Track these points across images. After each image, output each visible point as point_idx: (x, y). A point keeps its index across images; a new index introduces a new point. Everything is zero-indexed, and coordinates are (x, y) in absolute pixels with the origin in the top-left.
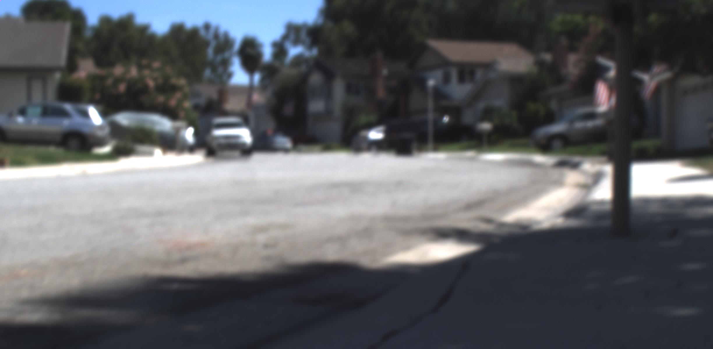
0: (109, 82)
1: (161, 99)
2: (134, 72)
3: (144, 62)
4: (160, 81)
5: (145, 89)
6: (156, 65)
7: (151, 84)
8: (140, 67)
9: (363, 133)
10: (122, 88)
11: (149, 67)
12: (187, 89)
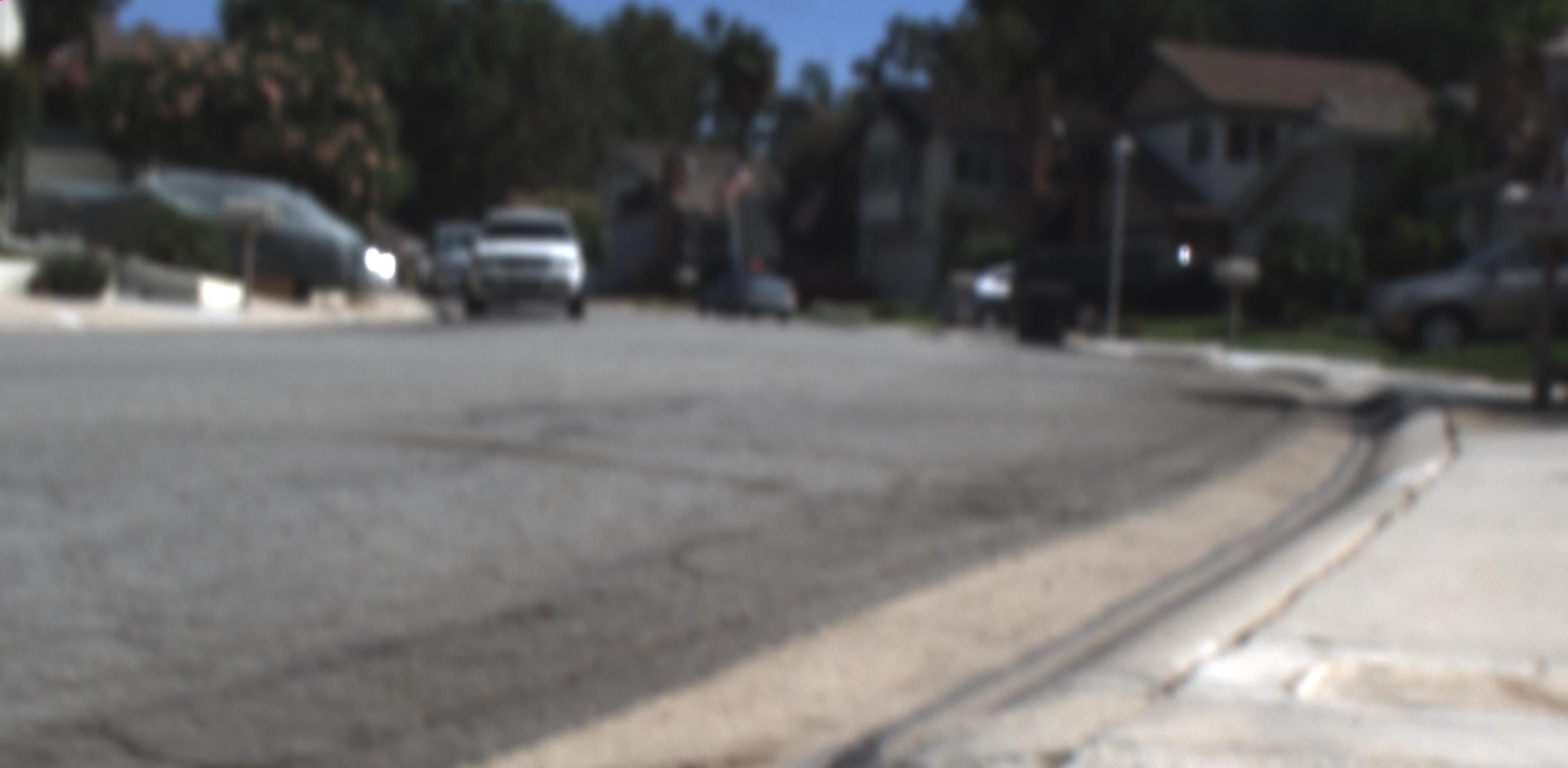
0: (158, 82)
1: (294, 137)
2: (233, 58)
3: (274, 32)
4: (305, 88)
6: (307, 43)
7: (274, 93)
9: (960, 278)
10: (189, 101)
11: (283, 47)
12: (385, 117)
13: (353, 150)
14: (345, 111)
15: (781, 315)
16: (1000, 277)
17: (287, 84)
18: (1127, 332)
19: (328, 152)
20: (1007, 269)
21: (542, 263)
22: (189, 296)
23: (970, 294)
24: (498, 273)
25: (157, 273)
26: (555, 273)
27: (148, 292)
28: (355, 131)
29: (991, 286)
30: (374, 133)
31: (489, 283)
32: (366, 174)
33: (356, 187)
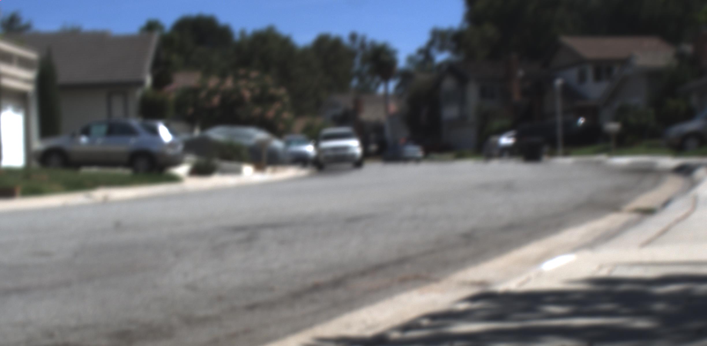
0: (203, 94)
1: (257, 111)
2: (229, 83)
3: (242, 71)
4: (257, 91)
5: (240, 102)
6: (254, 74)
7: (247, 94)
8: (237, 78)
9: (493, 139)
10: (216, 100)
11: (246, 77)
12: (287, 99)
13: (278, 113)
14: (273, 99)
15: (417, 160)
16: (510, 137)
17: (252, 90)
18: (566, 154)
19: (271, 114)
20: (512, 133)
21: (346, 148)
22: (238, 172)
24: (330, 153)
25: (226, 165)
26: (350, 152)
27: (225, 172)
28: (277, 106)
29: (506, 140)
30: (284, 106)
31: (327, 157)
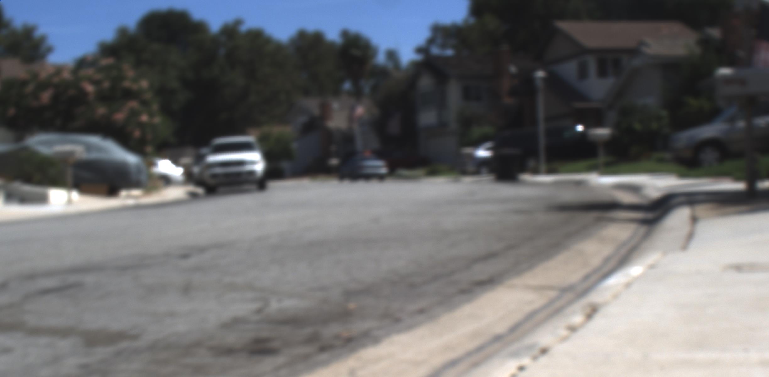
0: (30, 88)
1: (101, 111)
5: (80, 98)
7: (90, 88)
9: (467, 150)
12: (151, 96)
13: (134, 114)
14: (129, 94)
15: (381, 177)
16: (488, 149)
17: (97, 83)
18: (551, 171)
19: (120, 116)
20: (489, 144)
21: (241, 164)
23: (472, 158)
25: (26, 188)
26: (248, 168)
28: (133, 104)
29: (482, 153)
30: (145, 103)
31: (215, 176)
32: (142, 126)
33: (137, 134)
